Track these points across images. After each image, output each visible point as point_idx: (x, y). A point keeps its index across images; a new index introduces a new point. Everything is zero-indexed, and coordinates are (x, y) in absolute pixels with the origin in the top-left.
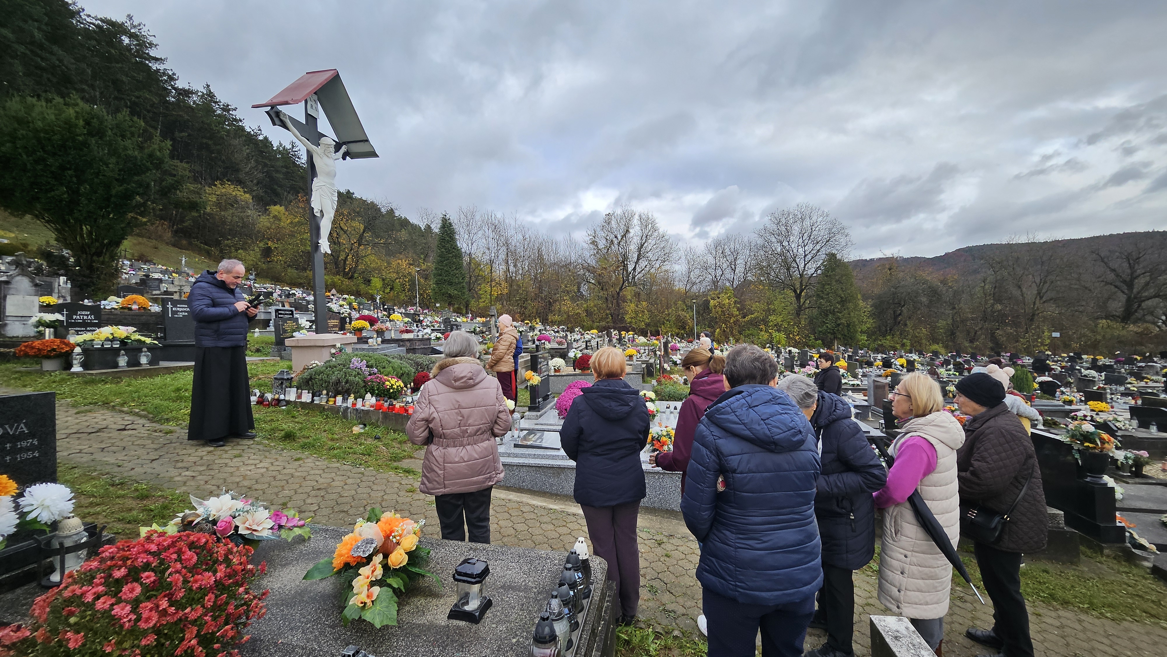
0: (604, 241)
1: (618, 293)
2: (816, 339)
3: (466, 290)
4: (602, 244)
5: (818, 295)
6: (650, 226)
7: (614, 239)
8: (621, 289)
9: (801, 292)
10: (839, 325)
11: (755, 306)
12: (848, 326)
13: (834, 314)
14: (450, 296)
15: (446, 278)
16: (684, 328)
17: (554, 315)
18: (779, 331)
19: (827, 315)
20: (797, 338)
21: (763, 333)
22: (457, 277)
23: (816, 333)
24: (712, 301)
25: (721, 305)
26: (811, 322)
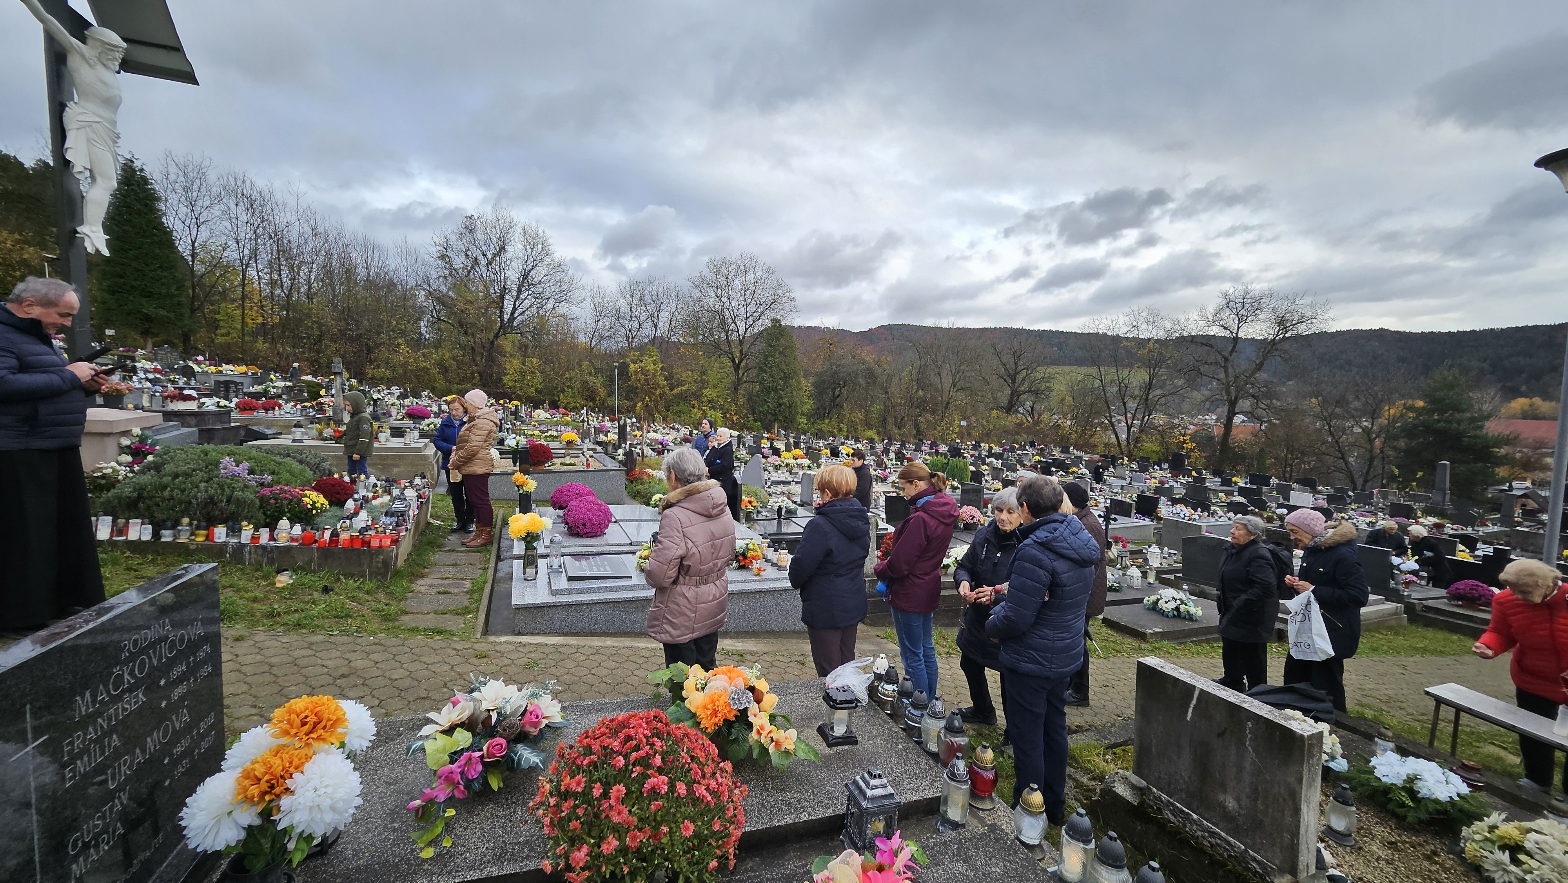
0: (463, 258)
1: (492, 342)
2: (755, 421)
4: (458, 262)
5: (760, 368)
6: (540, 246)
7: (481, 258)
8: (497, 336)
9: (740, 362)
10: (780, 405)
11: (686, 375)
12: (790, 407)
13: (776, 392)
18: (713, 408)
19: (769, 393)
20: (735, 418)
21: (696, 410)
23: (755, 413)
24: (632, 365)
25: (645, 372)
26: (750, 400)
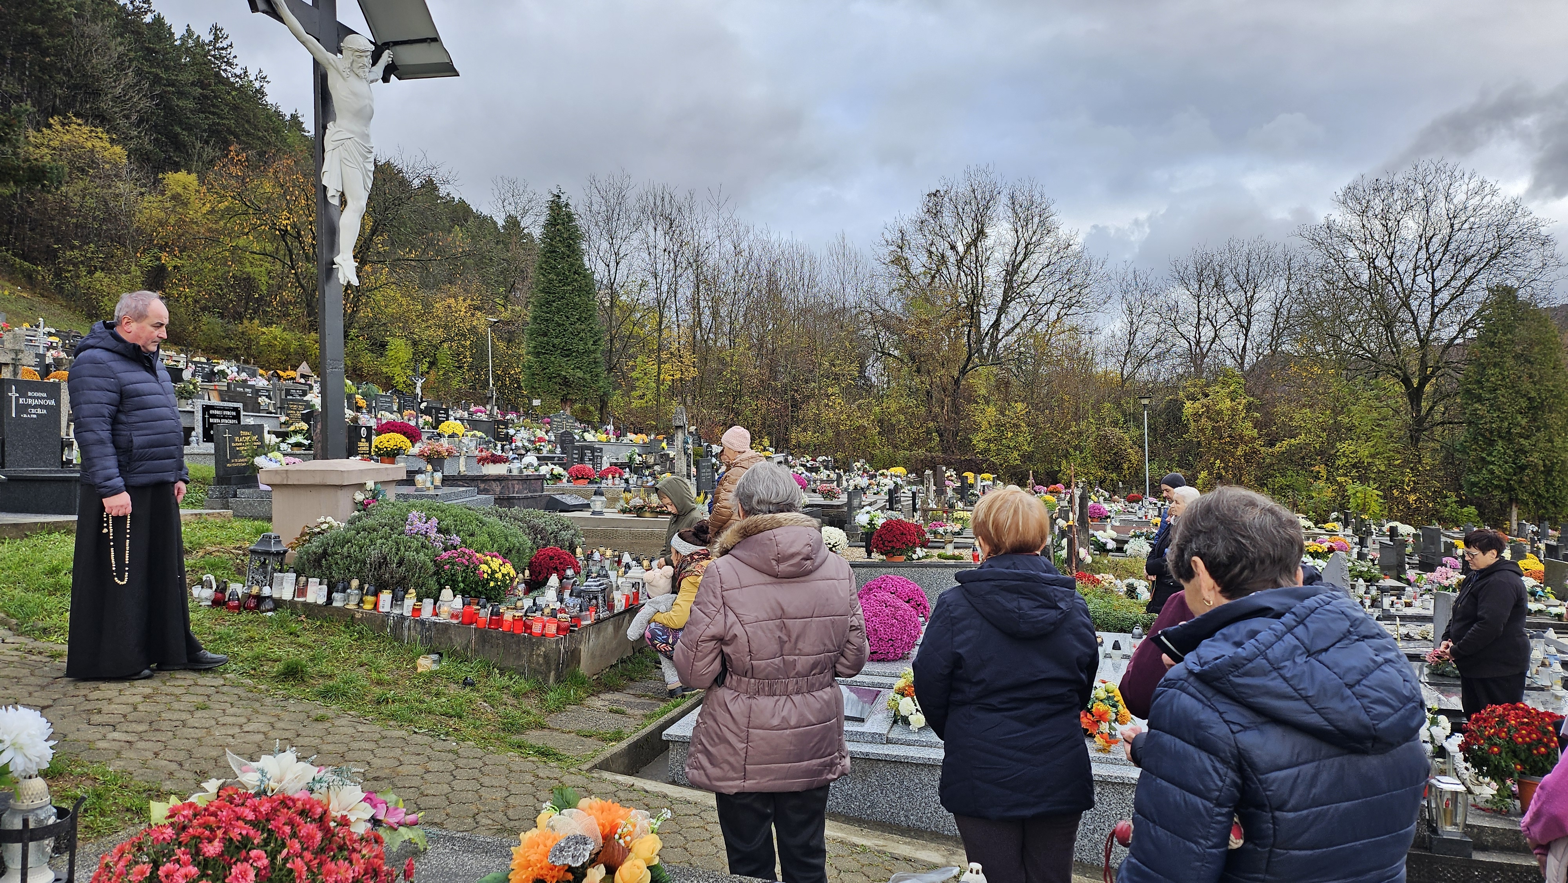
0: (924, 258)
1: (957, 382)
2: (1462, 504)
3: (602, 370)
4: (918, 263)
5: (1468, 391)
6: (1036, 220)
7: (949, 253)
8: (963, 371)
9: (1422, 385)
10: (1523, 468)
11: (1302, 416)
12: (1548, 471)
13: (1510, 441)
14: (566, 382)
15: (557, 341)
16: (1118, 468)
17: (805, 430)
18: (1363, 479)
19: (1491, 443)
20: (1412, 498)
21: (1321, 484)
22: (581, 339)
23: (1461, 487)
24: (1188, 404)
25: (1213, 414)
26: (1449, 459)
